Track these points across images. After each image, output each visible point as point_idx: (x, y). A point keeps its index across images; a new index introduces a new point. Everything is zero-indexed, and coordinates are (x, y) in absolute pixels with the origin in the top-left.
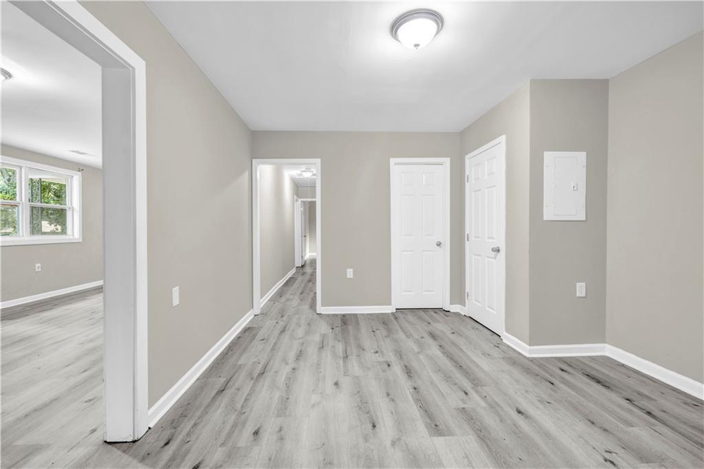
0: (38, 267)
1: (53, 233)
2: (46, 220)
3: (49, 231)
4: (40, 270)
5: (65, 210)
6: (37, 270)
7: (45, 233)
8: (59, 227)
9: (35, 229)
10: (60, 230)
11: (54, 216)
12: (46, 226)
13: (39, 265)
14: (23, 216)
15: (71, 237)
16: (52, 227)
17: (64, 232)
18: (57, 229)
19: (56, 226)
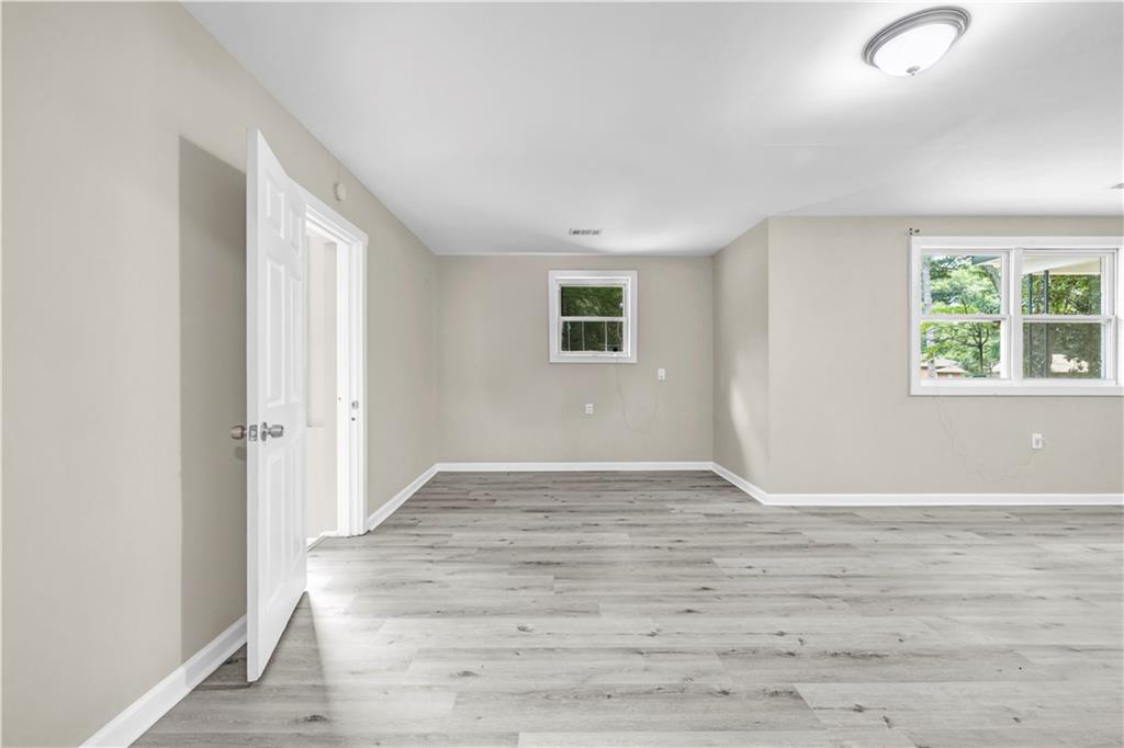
0: (1037, 441)
1: (1073, 374)
2: (1060, 352)
3: (1066, 370)
4: (1040, 446)
5: (1099, 324)
6: (1034, 446)
7: (1058, 375)
8: (1085, 364)
9: (1036, 365)
10: (1085, 370)
11: (1076, 345)
12: (1059, 362)
13: (1039, 436)
14: (1010, 342)
15: (1113, 384)
16: (1072, 365)
17: (1094, 372)
18: (1081, 368)
19: (1078, 361)
